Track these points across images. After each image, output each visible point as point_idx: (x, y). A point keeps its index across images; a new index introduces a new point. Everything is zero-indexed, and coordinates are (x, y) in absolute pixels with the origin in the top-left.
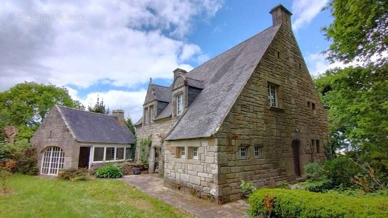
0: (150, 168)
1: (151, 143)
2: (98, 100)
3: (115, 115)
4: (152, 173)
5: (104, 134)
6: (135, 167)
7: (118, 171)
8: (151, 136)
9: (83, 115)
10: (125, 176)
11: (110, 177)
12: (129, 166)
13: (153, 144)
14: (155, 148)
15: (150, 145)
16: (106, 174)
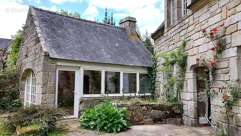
0: (185, 113)
1: (185, 58)
2: (106, 15)
3: (123, 26)
4: (193, 125)
5: (102, 50)
6: (154, 108)
7: (118, 117)
8: (184, 45)
9: (71, 23)
10: (135, 128)
11: (102, 129)
12: (142, 106)
13: (191, 61)
14: (197, 69)
15: (183, 65)
16: (95, 120)
